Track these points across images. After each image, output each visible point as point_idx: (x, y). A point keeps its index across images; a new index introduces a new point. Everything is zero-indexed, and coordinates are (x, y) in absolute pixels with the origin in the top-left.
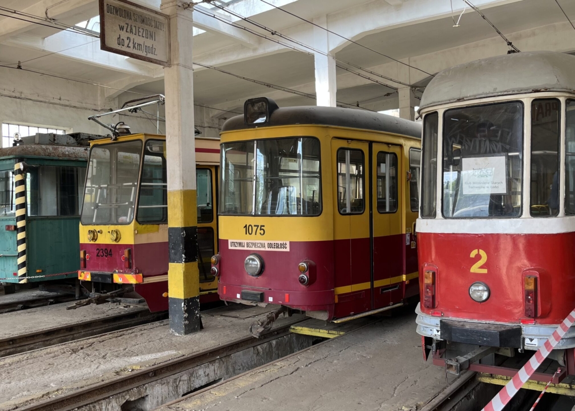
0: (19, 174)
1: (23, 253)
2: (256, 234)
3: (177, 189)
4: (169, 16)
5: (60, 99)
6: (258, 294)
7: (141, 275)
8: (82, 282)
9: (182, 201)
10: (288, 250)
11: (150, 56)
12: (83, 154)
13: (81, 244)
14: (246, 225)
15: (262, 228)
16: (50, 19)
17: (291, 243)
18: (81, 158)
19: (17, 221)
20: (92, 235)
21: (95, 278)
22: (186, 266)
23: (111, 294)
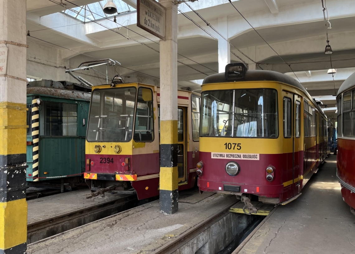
0: (35, 107)
1: (36, 161)
2: (234, 149)
3: (168, 119)
4: (165, 8)
5: (35, 58)
6: (238, 187)
7: (136, 175)
8: (86, 180)
9: (172, 128)
10: (258, 159)
11: (157, 33)
12: (72, 95)
13: (87, 155)
14: (226, 143)
15: (239, 145)
16: (64, 4)
17: (260, 155)
18: (71, 97)
19: (33, 139)
20: (98, 149)
21: (101, 177)
22: (173, 169)
23: (110, 188)
